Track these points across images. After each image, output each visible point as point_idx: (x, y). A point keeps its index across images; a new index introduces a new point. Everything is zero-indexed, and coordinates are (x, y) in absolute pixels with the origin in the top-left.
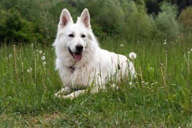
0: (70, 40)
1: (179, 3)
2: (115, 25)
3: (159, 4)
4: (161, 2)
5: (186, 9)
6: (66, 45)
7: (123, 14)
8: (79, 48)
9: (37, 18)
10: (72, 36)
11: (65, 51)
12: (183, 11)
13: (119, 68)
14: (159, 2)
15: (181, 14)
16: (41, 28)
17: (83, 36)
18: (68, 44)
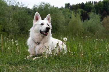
1: (101, 13)
2: (57, 27)
3: (88, 13)
4: (89, 12)
5: (107, 17)
6: (38, 29)
7: (64, 20)
9: (4, 22)
12: (104, 18)
13: (58, 45)
14: (88, 12)
15: (103, 20)
17: (48, 25)
18: (40, 29)
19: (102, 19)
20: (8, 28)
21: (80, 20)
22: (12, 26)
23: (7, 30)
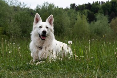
0: (40, 29)
1: (109, 14)
2: (62, 29)
3: (94, 15)
4: (96, 13)
5: (115, 18)
6: (37, 32)
7: (69, 21)
8: (44, 32)
9: (4, 24)
10: (41, 27)
11: (37, 36)
12: (112, 20)
13: (63, 49)
14: (95, 13)
15: (111, 22)
16: (8, 31)
17: (47, 28)
18: (39, 32)
19: (110, 20)
20: (8, 30)
21: (86, 21)
22: (13, 29)
23: (8, 33)
